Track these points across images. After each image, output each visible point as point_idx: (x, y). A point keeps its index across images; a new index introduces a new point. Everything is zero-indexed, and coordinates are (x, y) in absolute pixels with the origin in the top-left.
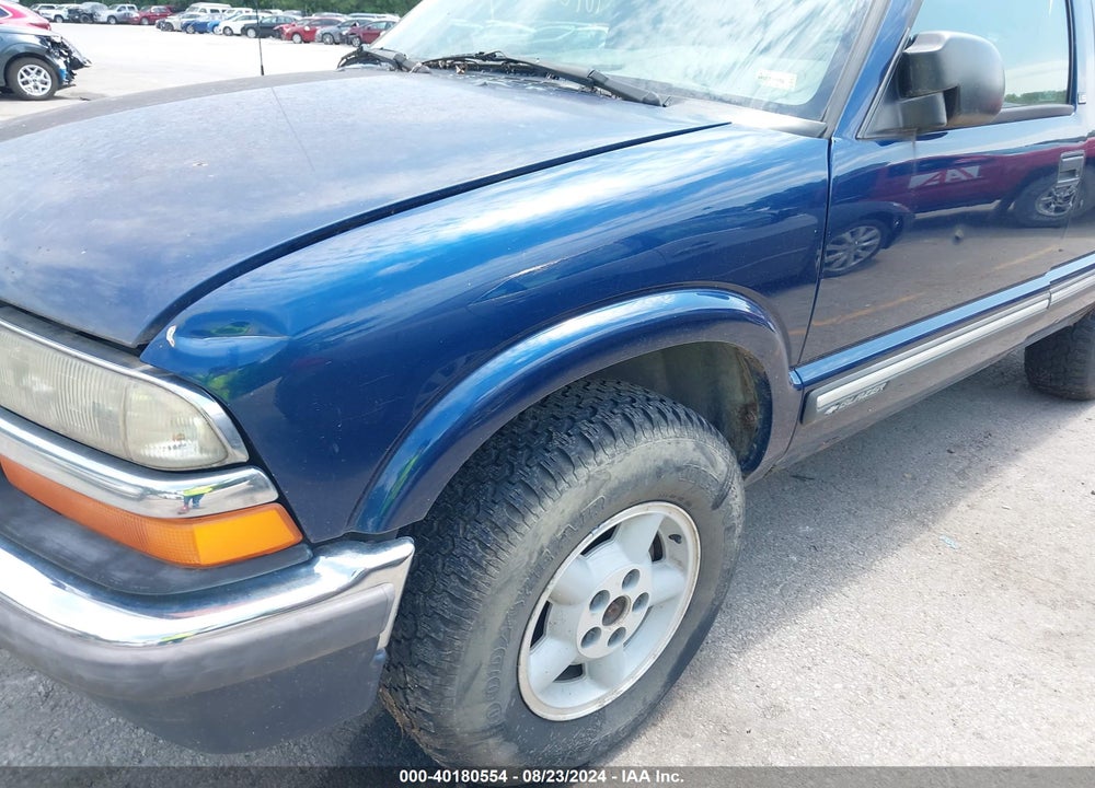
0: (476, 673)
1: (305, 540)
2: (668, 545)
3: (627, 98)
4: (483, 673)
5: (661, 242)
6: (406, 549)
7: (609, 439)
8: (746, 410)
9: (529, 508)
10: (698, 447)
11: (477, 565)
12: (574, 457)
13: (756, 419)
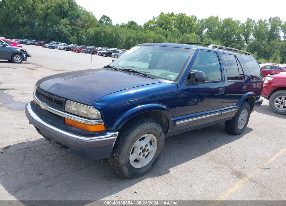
0: (124, 153)
1: (106, 130)
2: (152, 142)
3: (150, 78)
4: (125, 154)
5: (156, 97)
6: (118, 133)
7: (144, 123)
8: (166, 124)
9: (133, 131)
10: (157, 126)
11: (126, 138)
12: (139, 124)
13: (167, 125)
